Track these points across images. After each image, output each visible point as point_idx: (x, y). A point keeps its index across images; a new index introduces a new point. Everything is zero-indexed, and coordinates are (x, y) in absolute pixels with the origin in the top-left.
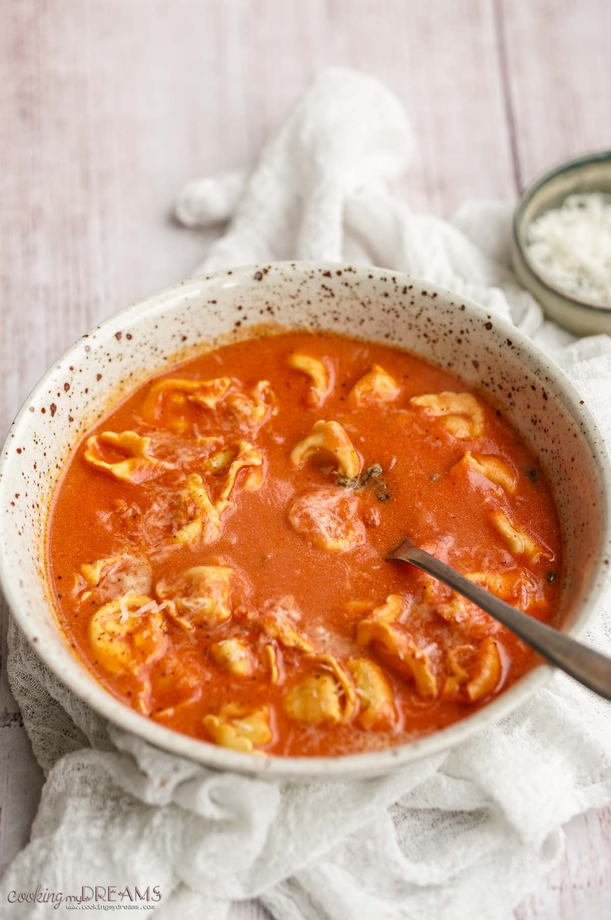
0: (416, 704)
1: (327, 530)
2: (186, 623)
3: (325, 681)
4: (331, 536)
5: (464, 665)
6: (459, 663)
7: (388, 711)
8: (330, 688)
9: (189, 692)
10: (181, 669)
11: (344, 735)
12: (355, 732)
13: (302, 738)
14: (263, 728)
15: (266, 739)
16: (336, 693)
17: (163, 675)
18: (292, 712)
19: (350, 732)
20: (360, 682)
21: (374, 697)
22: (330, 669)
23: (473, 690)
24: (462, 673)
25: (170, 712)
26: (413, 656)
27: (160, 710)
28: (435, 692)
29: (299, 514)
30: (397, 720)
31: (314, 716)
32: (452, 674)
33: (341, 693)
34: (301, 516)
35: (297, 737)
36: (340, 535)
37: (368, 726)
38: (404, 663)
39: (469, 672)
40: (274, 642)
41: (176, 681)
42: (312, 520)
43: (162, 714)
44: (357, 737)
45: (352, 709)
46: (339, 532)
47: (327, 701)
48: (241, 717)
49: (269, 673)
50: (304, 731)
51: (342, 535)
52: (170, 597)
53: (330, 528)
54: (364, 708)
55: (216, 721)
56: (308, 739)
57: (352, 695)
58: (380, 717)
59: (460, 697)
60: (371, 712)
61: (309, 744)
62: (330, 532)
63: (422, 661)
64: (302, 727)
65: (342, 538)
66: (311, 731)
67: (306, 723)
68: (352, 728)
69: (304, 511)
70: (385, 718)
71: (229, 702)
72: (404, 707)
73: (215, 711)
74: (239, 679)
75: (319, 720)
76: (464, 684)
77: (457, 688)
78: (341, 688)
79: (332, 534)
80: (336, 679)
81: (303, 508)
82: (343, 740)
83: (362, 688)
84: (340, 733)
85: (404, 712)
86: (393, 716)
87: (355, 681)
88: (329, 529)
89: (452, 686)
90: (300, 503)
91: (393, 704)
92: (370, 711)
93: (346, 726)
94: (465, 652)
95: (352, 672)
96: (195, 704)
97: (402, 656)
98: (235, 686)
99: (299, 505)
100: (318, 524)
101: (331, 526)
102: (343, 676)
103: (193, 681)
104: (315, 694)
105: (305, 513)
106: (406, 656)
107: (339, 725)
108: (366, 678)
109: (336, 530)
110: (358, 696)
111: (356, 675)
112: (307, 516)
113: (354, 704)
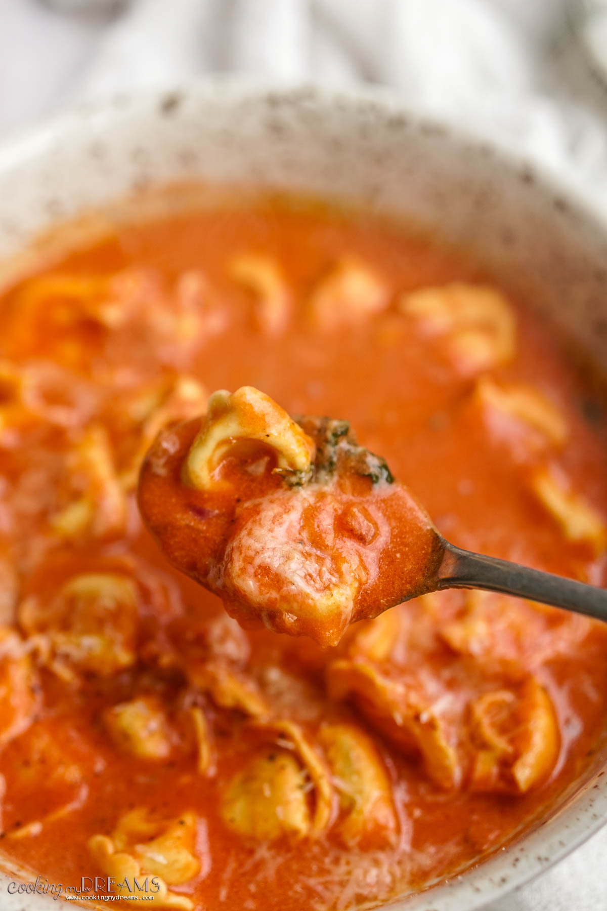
0: (430, 798)
1: (307, 581)
2: (63, 672)
3: (282, 768)
4: (317, 590)
5: (503, 730)
6: (493, 725)
7: (384, 815)
8: (292, 778)
9: (66, 793)
10: (55, 753)
11: (315, 858)
12: (333, 854)
13: (248, 865)
14: (184, 857)
15: (189, 874)
16: (301, 787)
17: (27, 763)
18: (232, 820)
19: (325, 853)
20: (339, 765)
21: (360, 792)
22: (289, 745)
23: (524, 774)
24: (501, 744)
25: (35, 828)
26: (417, 717)
27: (18, 825)
28: (457, 774)
29: (251, 570)
30: (398, 830)
31: (267, 828)
32: (484, 746)
33: (309, 787)
34: (255, 573)
35: (241, 865)
36: (330, 580)
37: (352, 842)
38: (404, 729)
39: (512, 741)
40: (201, 700)
41: (46, 775)
42: (277, 575)
43: (21, 834)
44: (336, 861)
45: (327, 814)
46: (327, 576)
47: (286, 803)
48: (149, 839)
49: (194, 755)
50: (251, 852)
51: (334, 580)
52: (42, 628)
53: (310, 575)
54: (346, 811)
55: (110, 846)
56: (258, 866)
57: (326, 790)
58: (370, 826)
59: (501, 785)
60: (357, 819)
61: (260, 877)
62: (312, 583)
63: (431, 725)
64: (248, 845)
65: (335, 585)
66: (263, 852)
67: (253, 838)
68: (327, 844)
69: (257, 561)
70: (380, 828)
71: (132, 806)
72: (409, 807)
73: (108, 827)
74: (147, 766)
75: (275, 834)
76: (507, 764)
77: (494, 770)
78: (308, 779)
79: (317, 586)
80: (301, 763)
81: (253, 559)
82: (315, 867)
83: (342, 776)
84: (308, 855)
85: (410, 814)
86: (391, 824)
87: (329, 763)
88: (308, 577)
89: (486, 767)
90: (243, 551)
91: (392, 802)
92: (354, 816)
93: (317, 843)
94: (500, 705)
95: (326, 748)
96: (76, 813)
97: (399, 719)
98: (142, 779)
99: (243, 555)
100: (289, 575)
101: (311, 571)
102: (311, 755)
103: (72, 773)
104: (267, 792)
105: (260, 567)
106: (405, 718)
107: (306, 841)
108: (347, 759)
109: (320, 574)
110: (336, 790)
111: (332, 753)
112: (265, 570)
113: (329, 805)
